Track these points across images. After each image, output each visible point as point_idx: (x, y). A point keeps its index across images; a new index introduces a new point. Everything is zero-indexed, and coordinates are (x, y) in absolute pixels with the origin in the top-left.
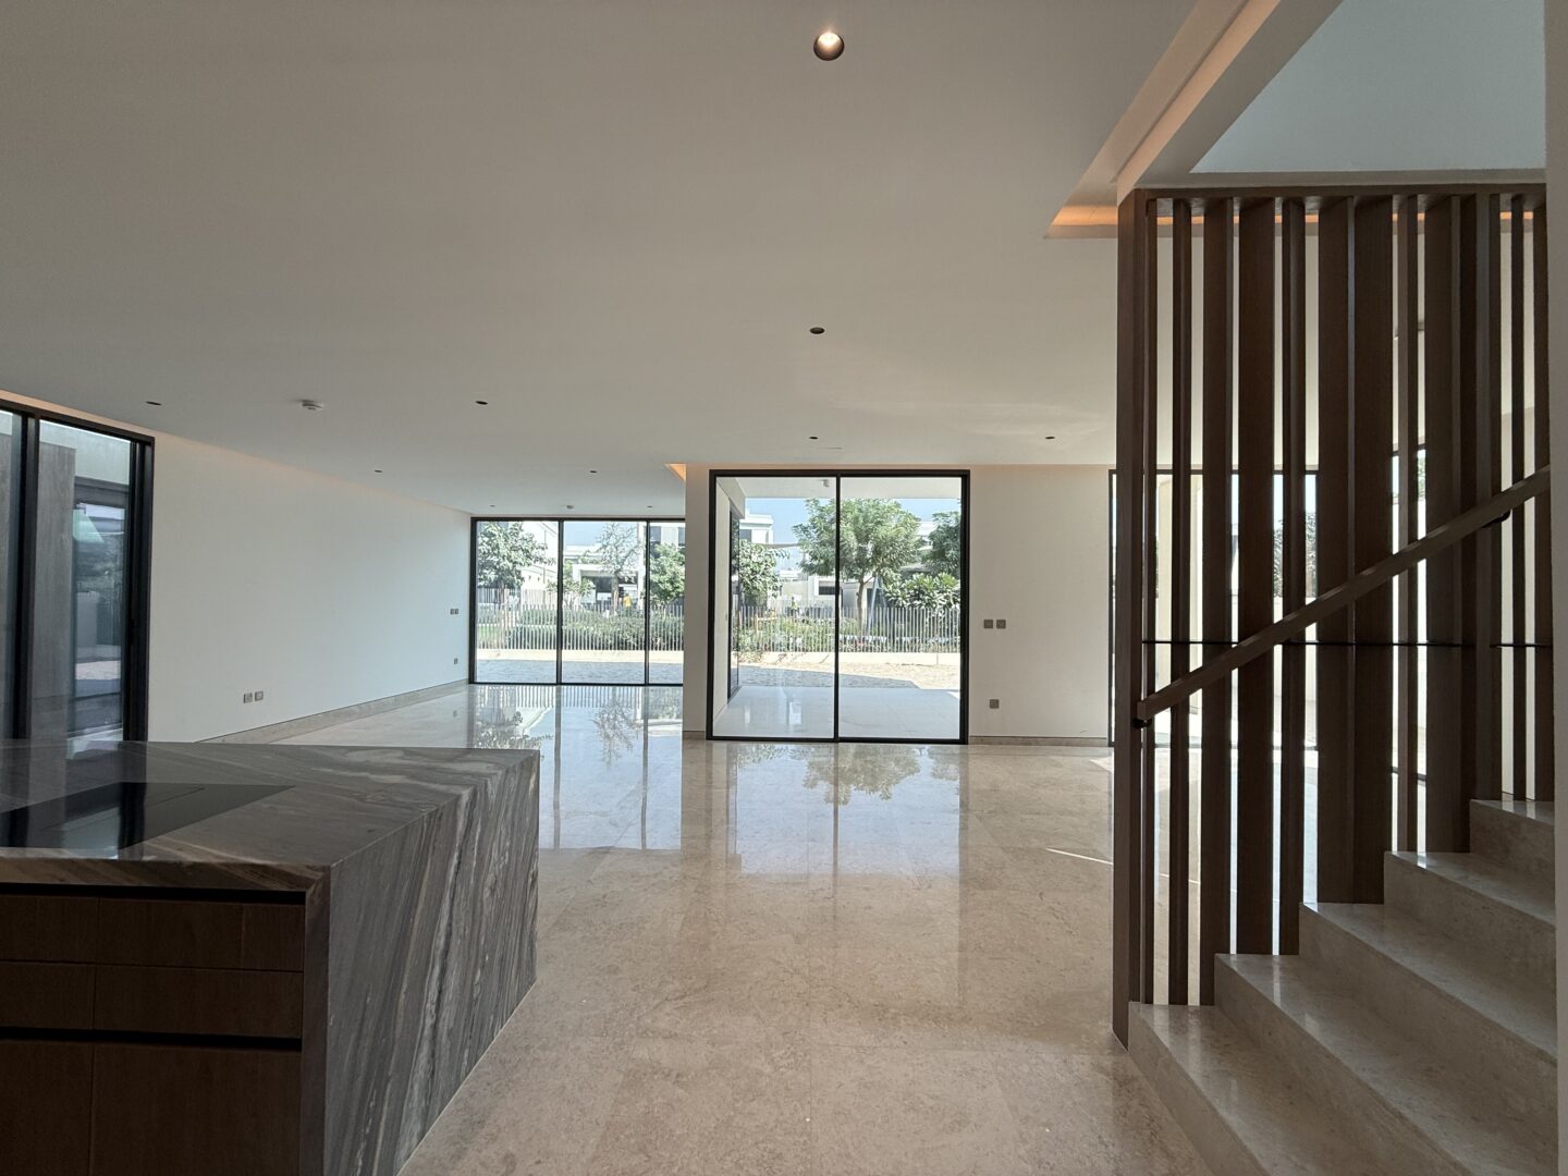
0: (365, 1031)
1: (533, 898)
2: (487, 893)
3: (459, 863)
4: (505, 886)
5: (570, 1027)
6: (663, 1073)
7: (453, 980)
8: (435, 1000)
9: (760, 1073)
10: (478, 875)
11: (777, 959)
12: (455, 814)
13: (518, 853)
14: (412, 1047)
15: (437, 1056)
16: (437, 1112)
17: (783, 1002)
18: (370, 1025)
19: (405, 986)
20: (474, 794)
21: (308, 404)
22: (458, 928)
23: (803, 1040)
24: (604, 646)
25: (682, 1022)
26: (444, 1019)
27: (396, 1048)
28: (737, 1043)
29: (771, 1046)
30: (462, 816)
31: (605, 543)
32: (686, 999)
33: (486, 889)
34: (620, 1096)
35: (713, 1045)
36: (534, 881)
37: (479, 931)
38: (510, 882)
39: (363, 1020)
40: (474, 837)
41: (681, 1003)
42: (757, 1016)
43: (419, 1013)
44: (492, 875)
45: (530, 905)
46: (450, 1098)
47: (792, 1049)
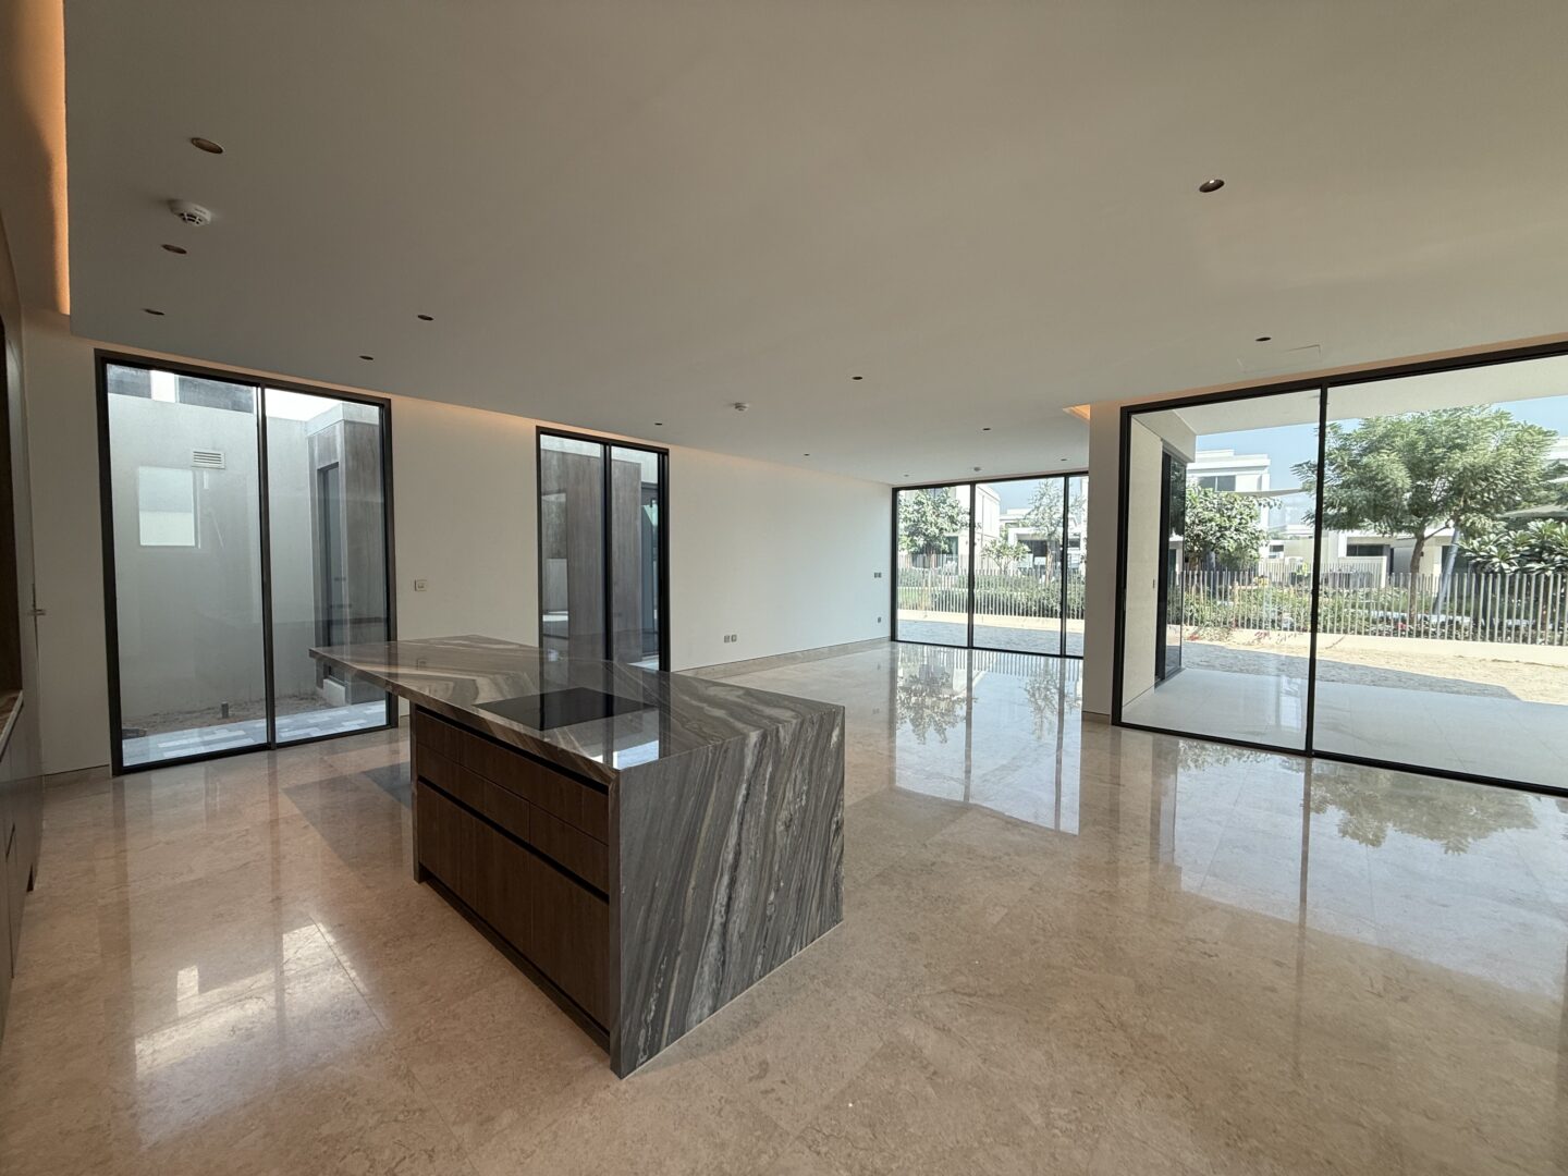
0: (654, 906)
1: (839, 843)
2: (780, 828)
3: (748, 794)
4: (802, 825)
5: (854, 975)
6: (921, 1062)
7: (744, 892)
8: (724, 903)
9: (1026, 1121)
10: (769, 809)
11: (1102, 1001)
12: (742, 750)
13: (818, 798)
14: (701, 935)
15: (728, 949)
16: (729, 997)
17: (1090, 1055)
18: (660, 903)
19: (693, 883)
20: (764, 737)
21: (738, 406)
22: (748, 850)
23: (1099, 1111)
24: (1027, 613)
25: (960, 1020)
26: (735, 922)
27: (685, 929)
28: (1013, 1073)
29: (1053, 1097)
30: (750, 755)
31: (1037, 504)
32: (974, 999)
33: (779, 823)
34: (872, 1062)
35: (985, 1061)
36: (839, 828)
37: (773, 857)
38: (808, 824)
39: (652, 897)
40: (764, 775)
41: (967, 1000)
42: (1049, 1055)
43: (708, 908)
44: (786, 813)
45: (834, 849)
46: (742, 990)
47: (1079, 1114)
